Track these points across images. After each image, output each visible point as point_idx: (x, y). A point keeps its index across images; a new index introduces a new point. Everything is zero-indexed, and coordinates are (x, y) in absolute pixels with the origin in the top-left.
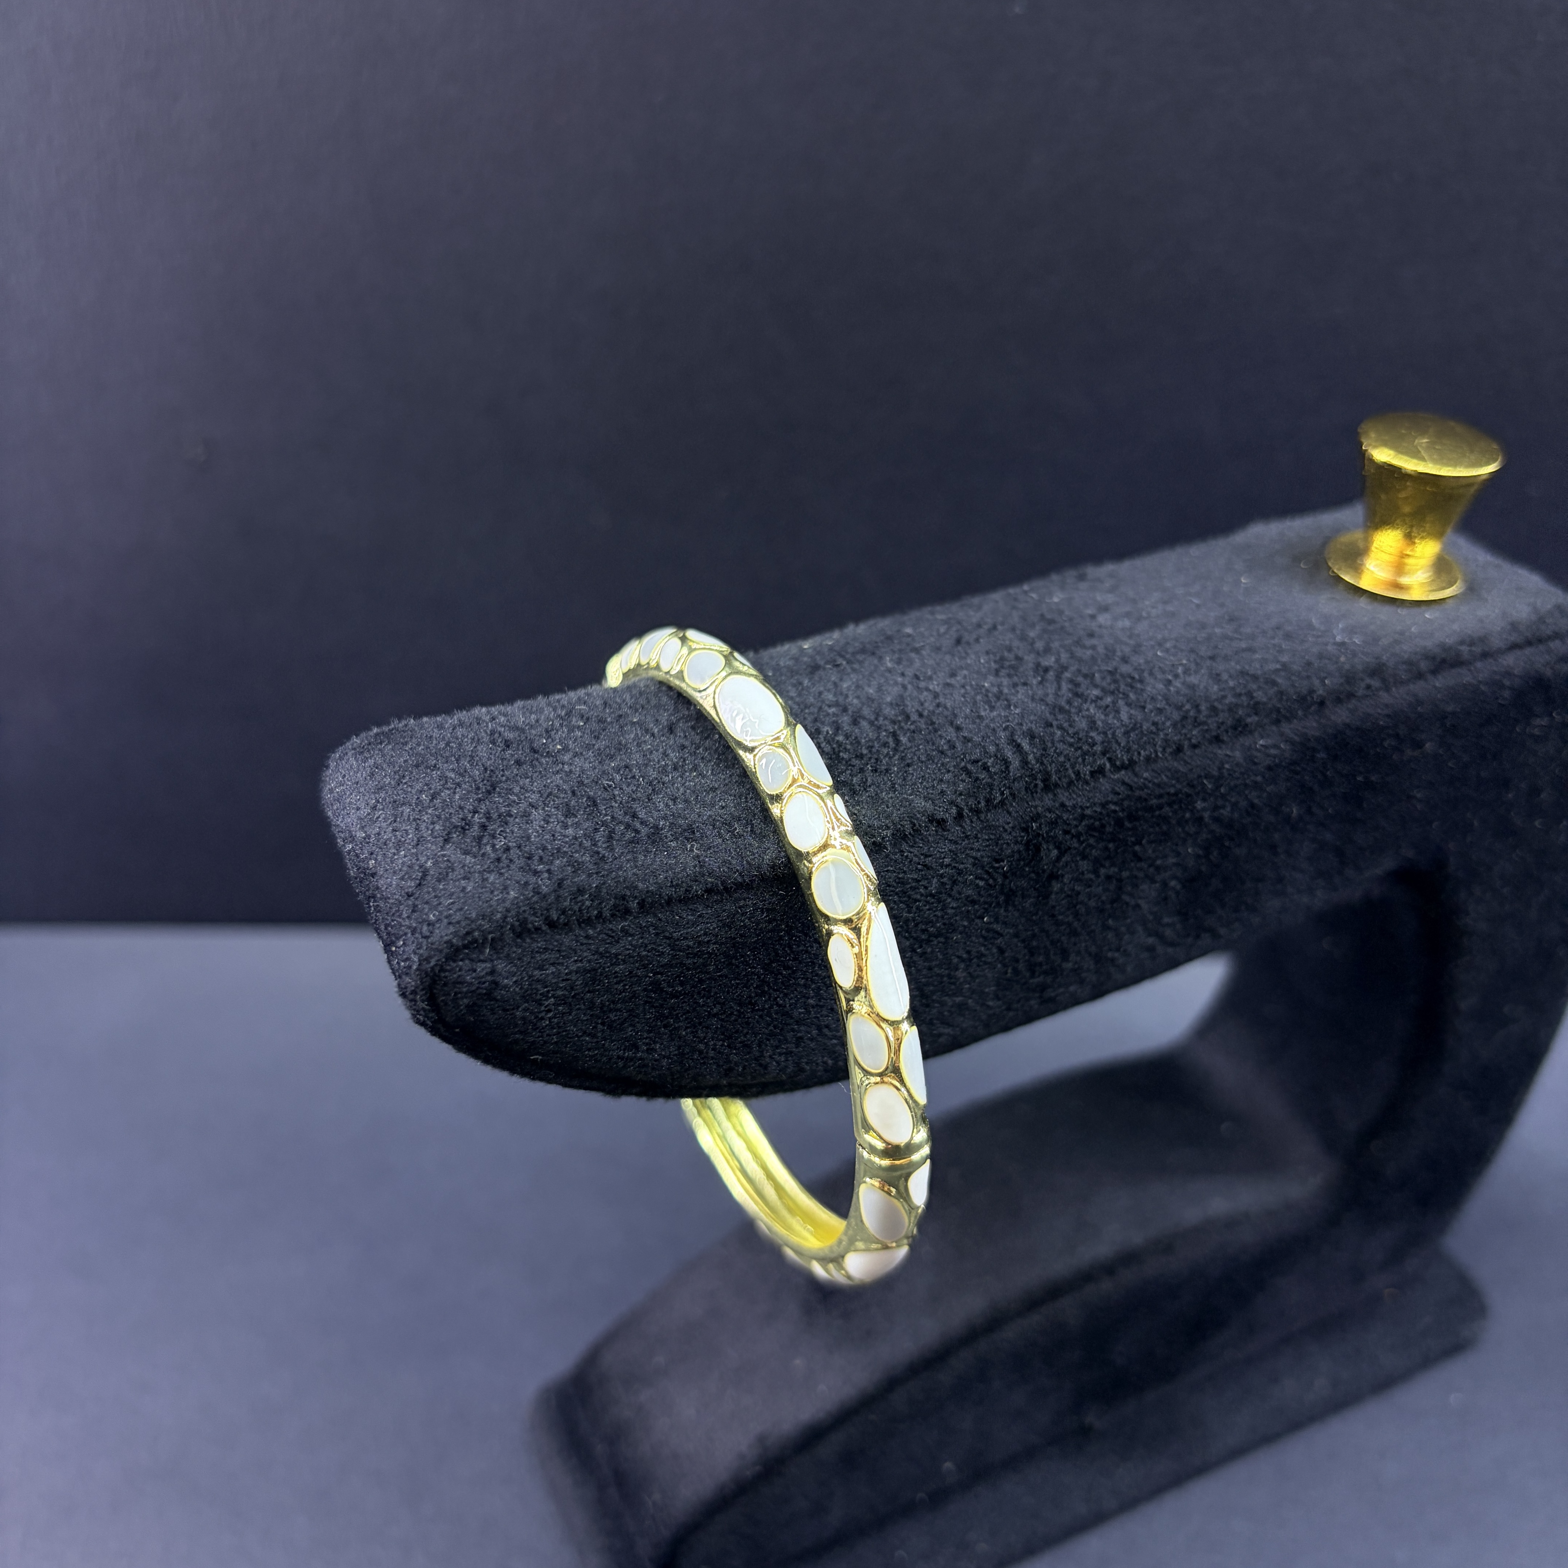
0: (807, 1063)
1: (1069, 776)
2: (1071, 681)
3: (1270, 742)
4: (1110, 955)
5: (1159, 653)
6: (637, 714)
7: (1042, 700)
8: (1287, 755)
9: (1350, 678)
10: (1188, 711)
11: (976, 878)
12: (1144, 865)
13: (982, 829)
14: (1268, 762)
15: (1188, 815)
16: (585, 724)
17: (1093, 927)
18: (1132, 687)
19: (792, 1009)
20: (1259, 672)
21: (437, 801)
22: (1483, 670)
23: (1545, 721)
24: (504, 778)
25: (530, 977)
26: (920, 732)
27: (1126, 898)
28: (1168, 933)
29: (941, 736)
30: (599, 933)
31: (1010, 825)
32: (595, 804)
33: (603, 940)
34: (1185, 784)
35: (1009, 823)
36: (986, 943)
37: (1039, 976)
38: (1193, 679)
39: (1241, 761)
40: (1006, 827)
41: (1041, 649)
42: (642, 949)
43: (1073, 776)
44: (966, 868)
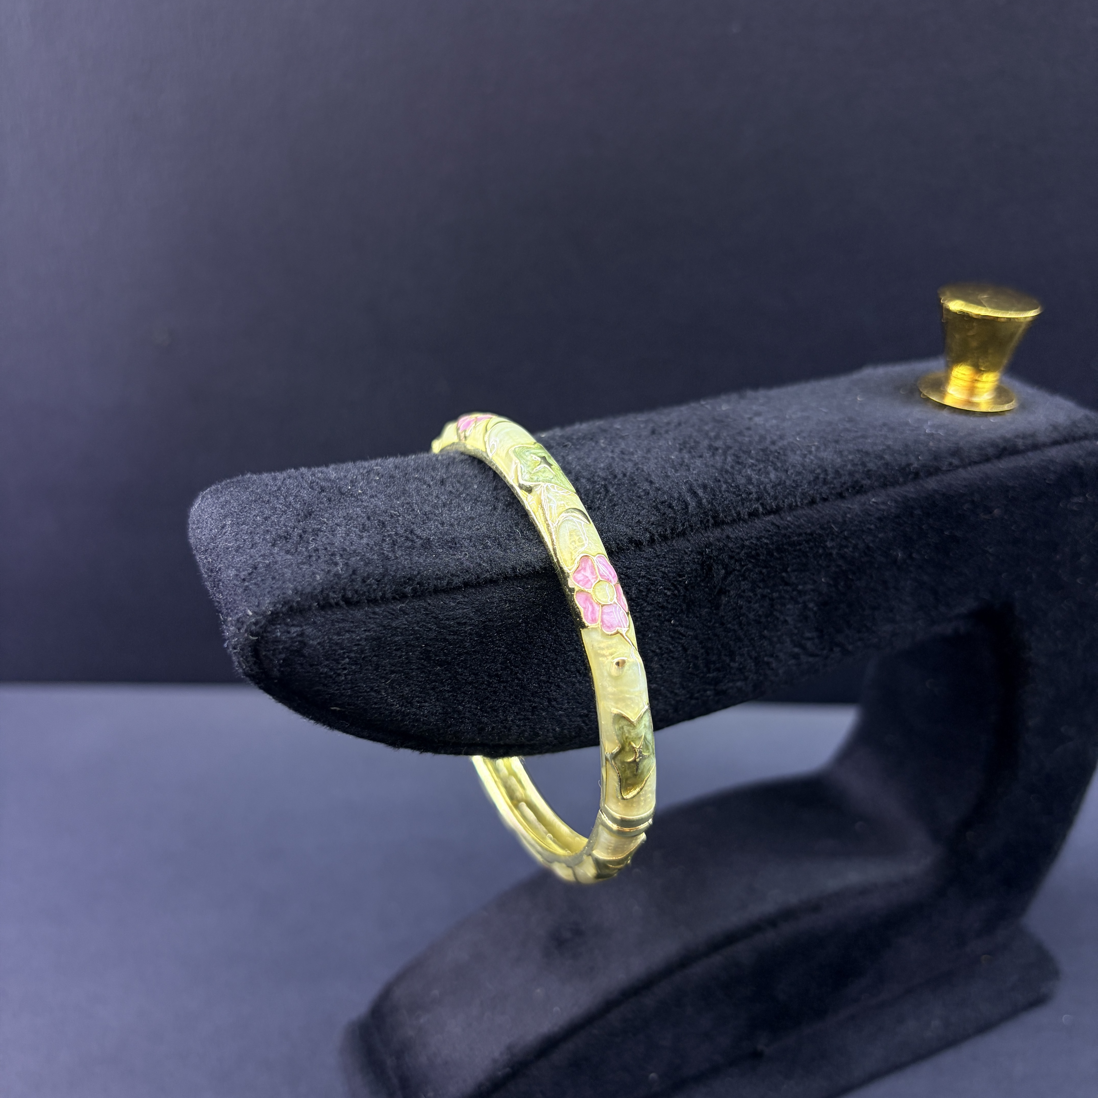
0: (540, 729)
1: (732, 515)
2: (734, 455)
3: (880, 500)
5: (798, 439)
6: (418, 473)
7: (713, 466)
8: (893, 510)
9: (937, 457)
10: (819, 474)
11: (665, 588)
12: (789, 588)
13: (668, 552)
14: (878, 514)
16: (380, 478)
17: (753, 636)
18: (778, 458)
19: (528, 684)
20: (871, 450)
21: (268, 522)
22: (1033, 459)
23: (1080, 500)
24: (318, 509)
25: (330, 639)
26: (624, 485)
27: (777, 614)
29: (639, 488)
30: (383, 611)
31: (690, 550)
32: (383, 523)
33: (386, 616)
34: (818, 527)
35: (688, 548)
36: (673, 642)
37: (713, 672)
38: (823, 455)
39: (859, 513)
40: (686, 550)
41: (713, 437)
42: (415, 625)
43: (735, 515)
44: (657, 580)
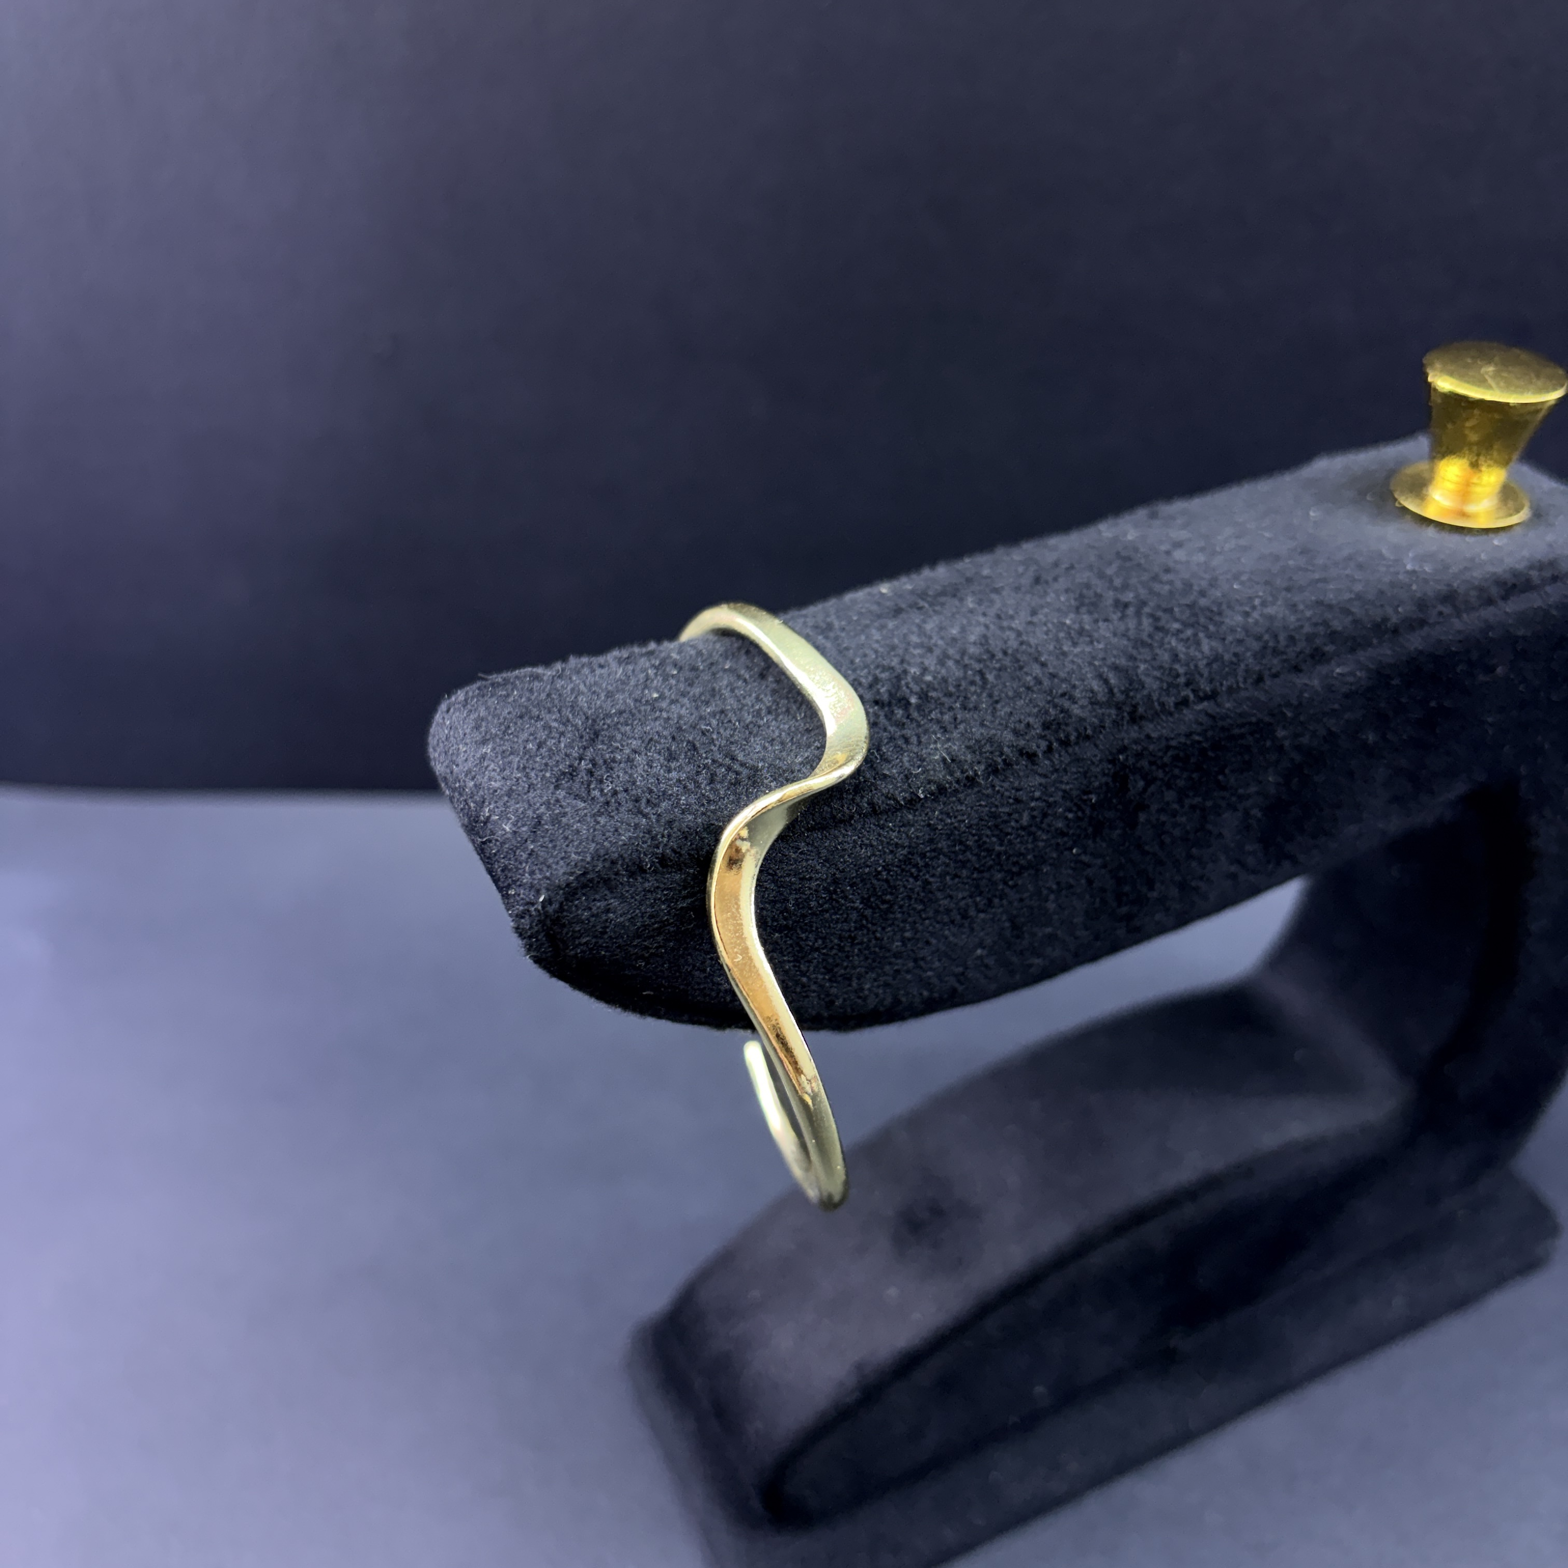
0: (904, 995)
2: (1151, 616)
3: (1346, 670)
4: (1193, 884)
5: (1235, 587)
6: (728, 662)
7: (1124, 635)
8: (1363, 682)
9: (1422, 604)
11: (1065, 811)
12: (1226, 794)
13: (1070, 763)
14: (1345, 689)
15: (1268, 743)
16: (678, 672)
17: (1178, 856)
18: (1211, 619)
19: (890, 943)
20: (1334, 602)
21: (543, 751)
22: (1553, 594)
24: (606, 727)
26: (1006, 669)
28: (1251, 861)
29: (1027, 674)
31: (1098, 758)
32: (695, 748)
34: (1265, 713)
35: (1095, 756)
36: (1075, 874)
37: (1125, 906)
38: (1270, 610)
39: (1320, 689)
40: (1094, 759)
41: (1119, 586)
43: (1157, 707)
44: (1055, 802)
